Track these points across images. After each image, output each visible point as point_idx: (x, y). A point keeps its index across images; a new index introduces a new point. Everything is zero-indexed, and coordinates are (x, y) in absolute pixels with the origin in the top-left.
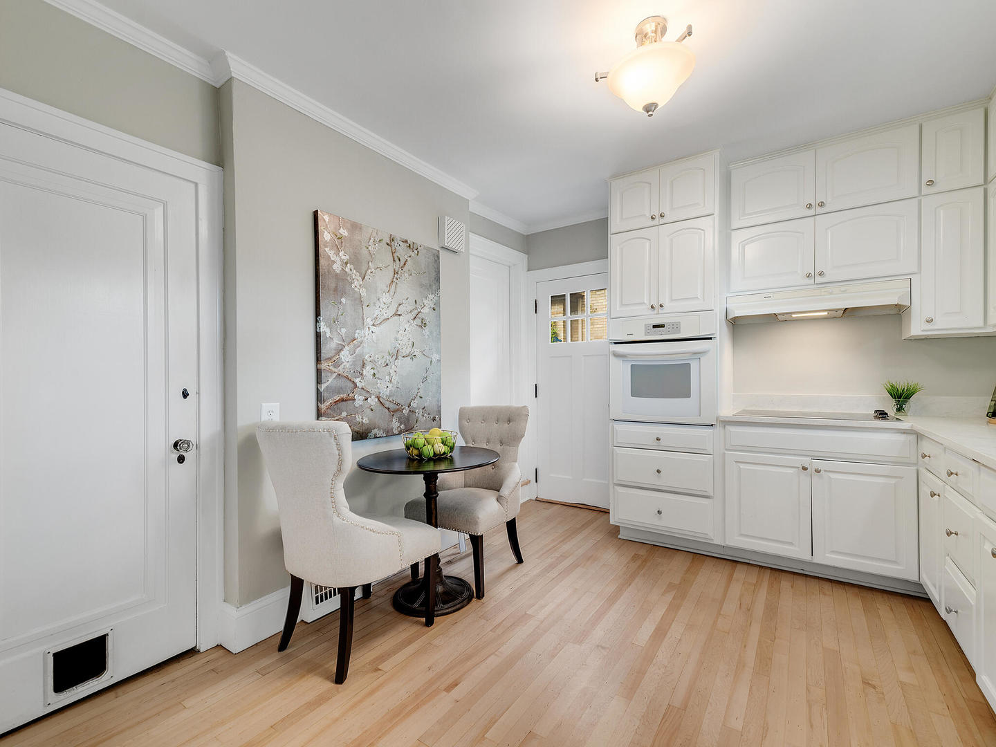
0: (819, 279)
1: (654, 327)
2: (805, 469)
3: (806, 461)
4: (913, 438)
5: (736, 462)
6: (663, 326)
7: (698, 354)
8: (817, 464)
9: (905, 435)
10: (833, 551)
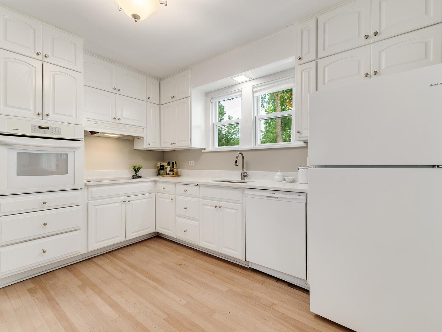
0: (118, 121)
1: (40, 127)
2: (125, 202)
3: (124, 198)
4: (154, 183)
5: (94, 206)
6: (48, 128)
7: (73, 149)
8: (128, 199)
9: (152, 183)
10: (133, 233)
